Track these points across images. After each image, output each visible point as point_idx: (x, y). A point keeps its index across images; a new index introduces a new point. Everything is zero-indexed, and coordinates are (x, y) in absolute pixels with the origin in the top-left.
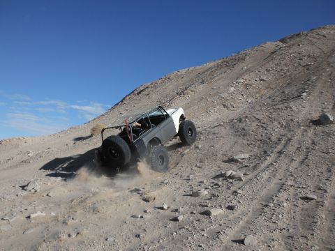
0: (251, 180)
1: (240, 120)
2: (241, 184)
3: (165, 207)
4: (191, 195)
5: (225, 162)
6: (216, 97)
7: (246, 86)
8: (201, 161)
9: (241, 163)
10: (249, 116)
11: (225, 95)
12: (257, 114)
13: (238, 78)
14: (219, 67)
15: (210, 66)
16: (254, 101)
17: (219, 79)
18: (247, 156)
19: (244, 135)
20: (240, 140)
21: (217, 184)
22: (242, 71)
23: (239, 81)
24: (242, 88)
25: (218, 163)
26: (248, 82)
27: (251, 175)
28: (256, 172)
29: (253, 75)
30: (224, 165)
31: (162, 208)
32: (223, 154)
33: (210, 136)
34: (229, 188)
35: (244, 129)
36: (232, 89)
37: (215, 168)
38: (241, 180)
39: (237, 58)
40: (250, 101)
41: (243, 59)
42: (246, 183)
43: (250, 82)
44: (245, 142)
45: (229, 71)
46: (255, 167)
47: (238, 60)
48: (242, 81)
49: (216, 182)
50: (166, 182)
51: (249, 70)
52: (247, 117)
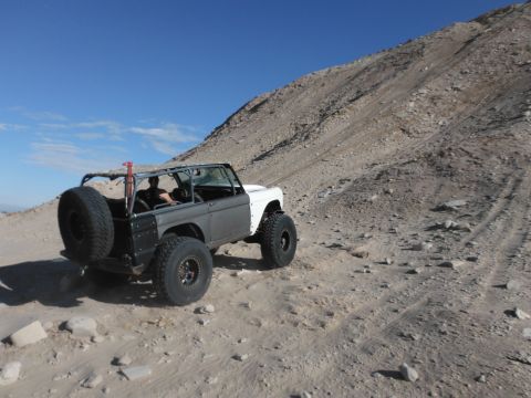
0: (482, 231)
1: (442, 154)
2: (471, 235)
3: (389, 261)
4: (412, 249)
5: (434, 210)
6: (390, 118)
7: (433, 99)
8: (399, 210)
9: (456, 211)
10: (453, 148)
11: (403, 114)
12: (465, 145)
13: (417, 87)
14: (381, 66)
15: (364, 65)
16: (447, 123)
17: (388, 89)
18: (463, 202)
19: (452, 175)
20: (447, 182)
21: (437, 237)
22: (422, 75)
23: (420, 91)
24: (426, 104)
25: (425, 212)
26: (434, 93)
27: (479, 226)
28: (484, 222)
29: (440, 81)
30: (433, 215)
31: (386, 263)
32: (427, 201)
33: (403, 177)
34: (458, 240)
35: (450, 167)
36: (412, 104)
37: (422, 219)
38: (469, 231)
39: (409, 50)
40: (441, 123)
41: (420, 54)
42: (478, 234)
43: (438, 93)
44: (455, 184)
45: (400, 75)
46: (480, 216)
47: (411, 55)
48: (425, 91)
49: (436, 234)
50: (366, 235)
51: (432, 74)
52: (450, 149)
